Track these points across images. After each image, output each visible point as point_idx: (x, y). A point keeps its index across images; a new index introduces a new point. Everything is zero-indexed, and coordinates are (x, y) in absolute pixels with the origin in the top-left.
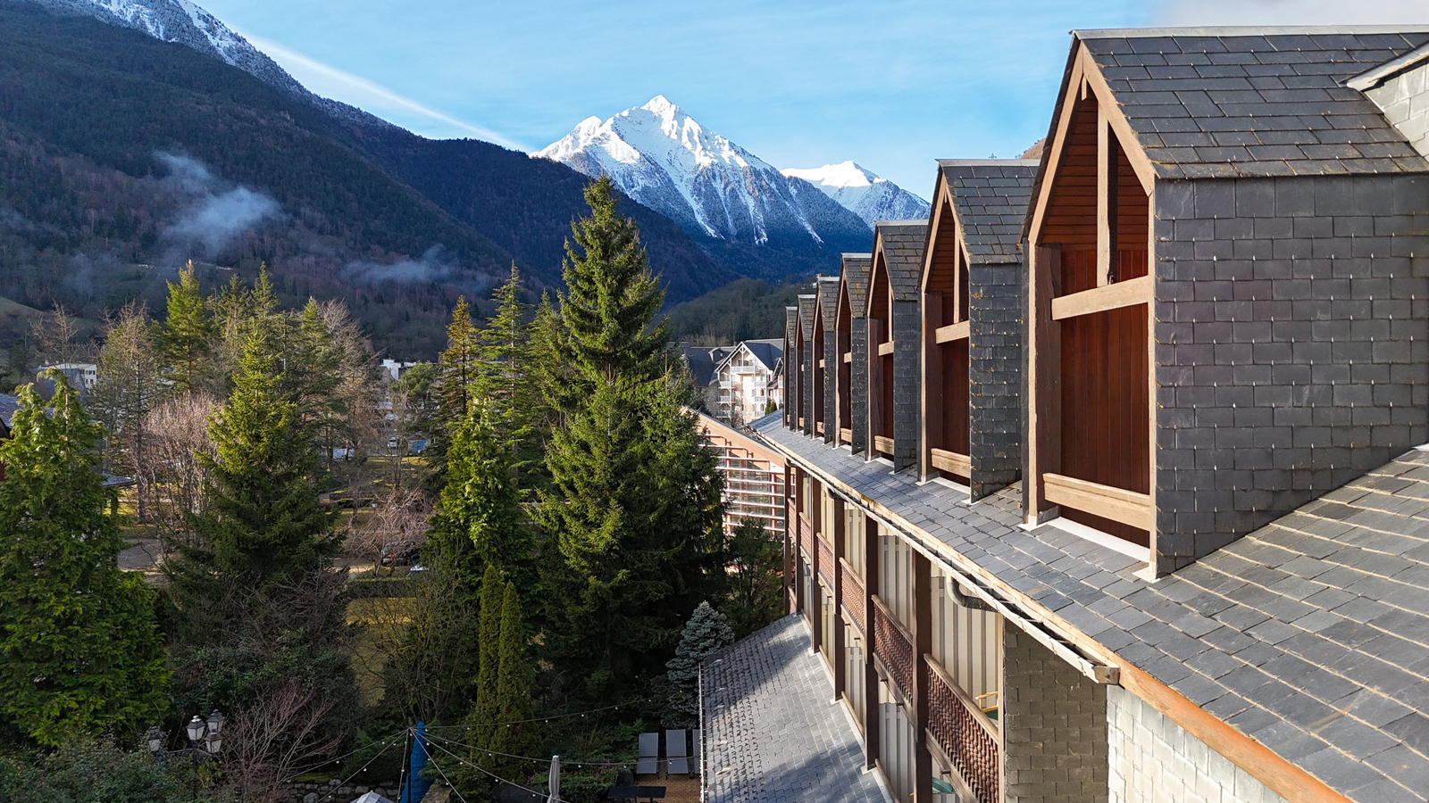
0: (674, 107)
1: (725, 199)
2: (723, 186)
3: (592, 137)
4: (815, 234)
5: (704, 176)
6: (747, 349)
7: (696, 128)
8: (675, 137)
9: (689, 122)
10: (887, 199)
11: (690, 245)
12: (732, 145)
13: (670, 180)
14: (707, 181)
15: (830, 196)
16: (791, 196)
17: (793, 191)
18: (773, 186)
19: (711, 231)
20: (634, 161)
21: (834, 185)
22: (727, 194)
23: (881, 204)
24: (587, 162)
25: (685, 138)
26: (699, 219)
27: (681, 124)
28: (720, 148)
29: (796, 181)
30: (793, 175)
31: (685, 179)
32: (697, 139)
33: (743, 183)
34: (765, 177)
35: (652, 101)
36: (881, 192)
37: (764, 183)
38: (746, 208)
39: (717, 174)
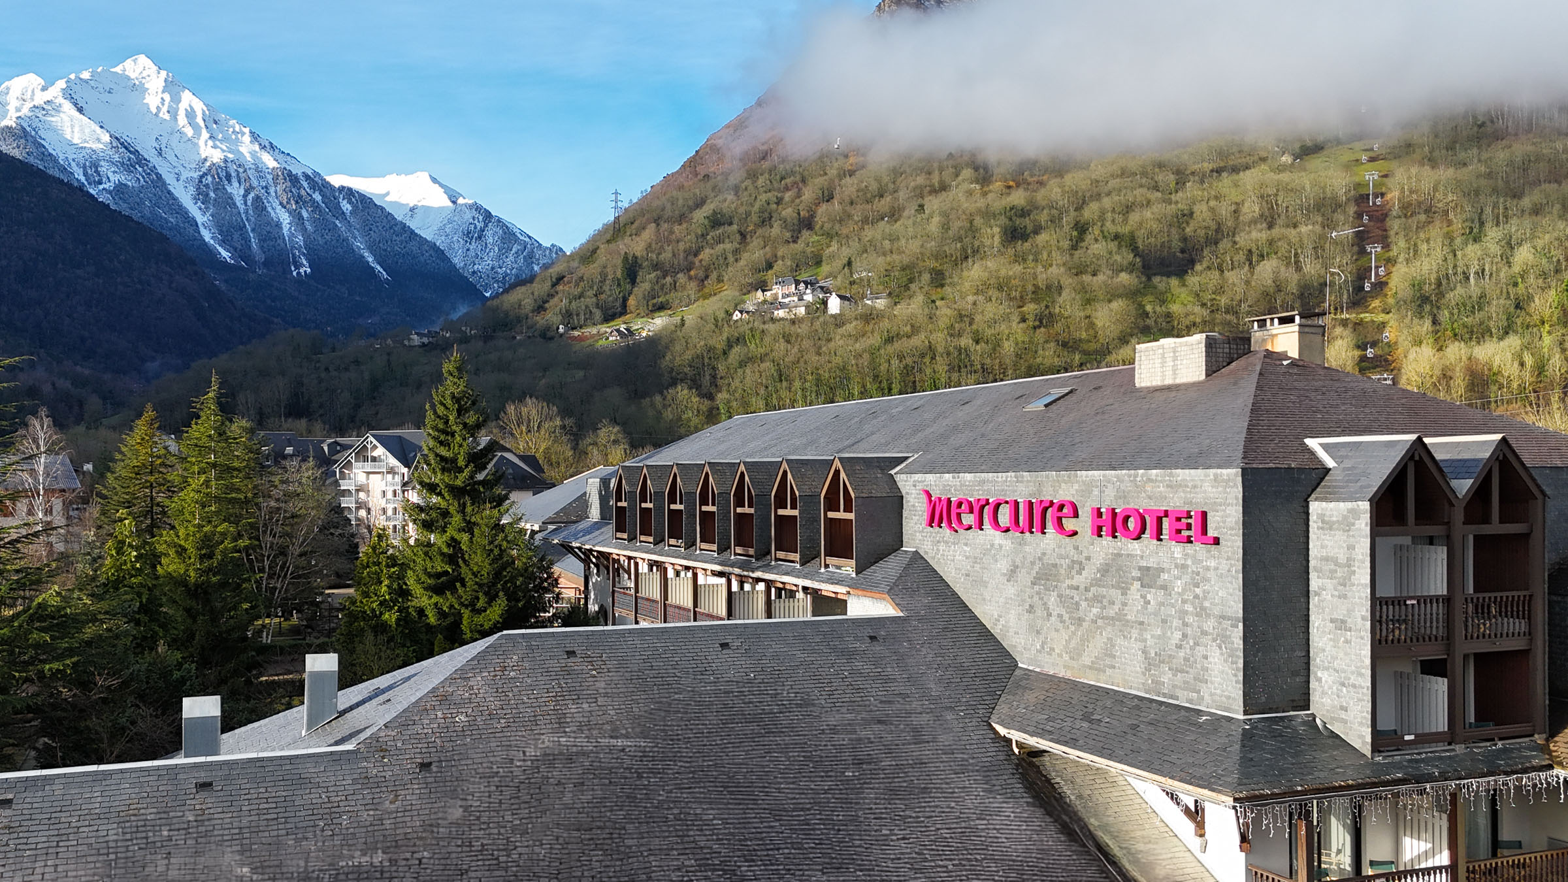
0: (163, 74)
1: (246, 212)
2: (242, 192)
3: (29, 105)
4: (379, 268)
5: (213, 176)
6: (375, 442)
7: (199, 107)
8: (167, 117)
9: (187, 98)
10: (475, 228)
11: (196, 273)
12: (255, 137)
13: (159, 176)
14: (218, 183)
15: (399, 217)
16: (343, 213)
17: (346, 207)
18: (317, 197)
19: (225, 254)
20: (101, 146)
21: (404, 202)
22: (249, 203)
23: (469, 233)
24: (23, 141)
25: (182, 120)
26: (207, 236)
27: (176, 99)
28: (237, 139)
29: (349, 193)
30: (345, 185)
31: (183, 178)
32: (202, 124)
33: (272, 190)
34: (305, 184)
35: (129, 61)
36: (468, 216)
37: (303, 192)
38: (278, 225)
39: (234, 174)
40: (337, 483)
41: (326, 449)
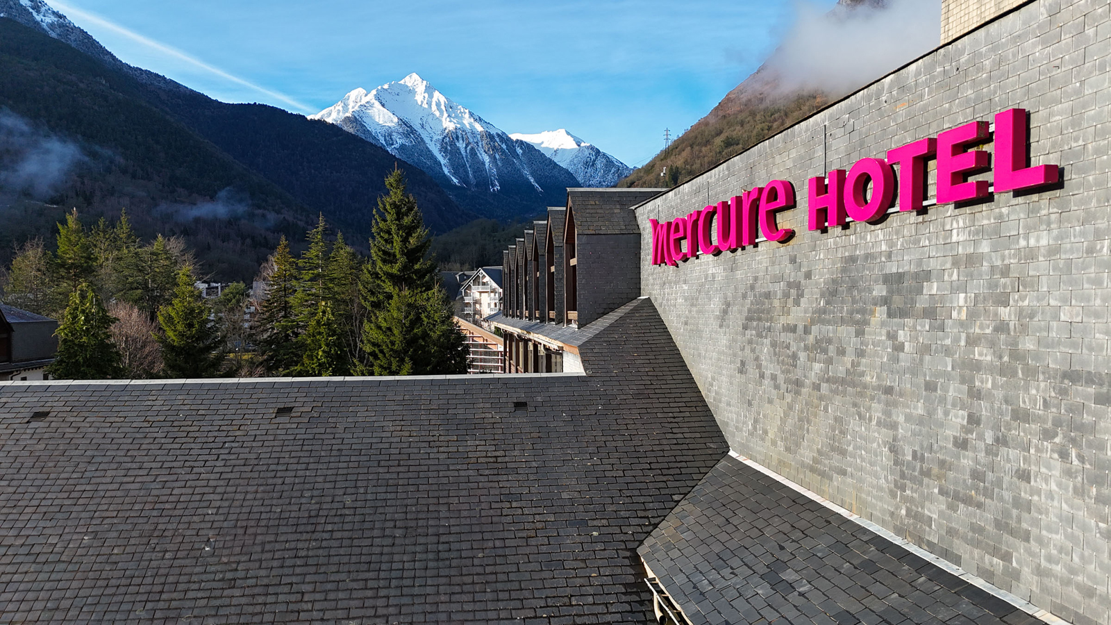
0: (425, 82)
1: (467, 157)
2: (464, 146)
3: (359, 104)
4: (536, 185)
5: (449, 138)
6: (484, 273)
7: (443, 99)
8: (426, 106)
9: (437, 95)
10: (591, 159)
11: (439, 192)
12: (471, 115)
13: (422, 139)
14: (452, 141)
15: (548, 156)
16: (518, 155)
17: (519, 151)
18: (504, 146)
19: (455, 180)
20: (393, 124)
21: (551, 147)
22: (468, 151)
23: (587, 163)
24: (355, 124)
25: (434, 107)
26: (446, 171)
27: (431, 96)
28: (462, 116)
29: (521, 143)
30: (519, 139)
31: (434, 139)
32: (444, 109)
33: (480, 144)
34: (498, 140)
35: (408, 77)
36: (587, 153)
37: (496, 144)
38: (483, 163)
39: (460, 136)
40: (462, 298)
41: (458, 278)
